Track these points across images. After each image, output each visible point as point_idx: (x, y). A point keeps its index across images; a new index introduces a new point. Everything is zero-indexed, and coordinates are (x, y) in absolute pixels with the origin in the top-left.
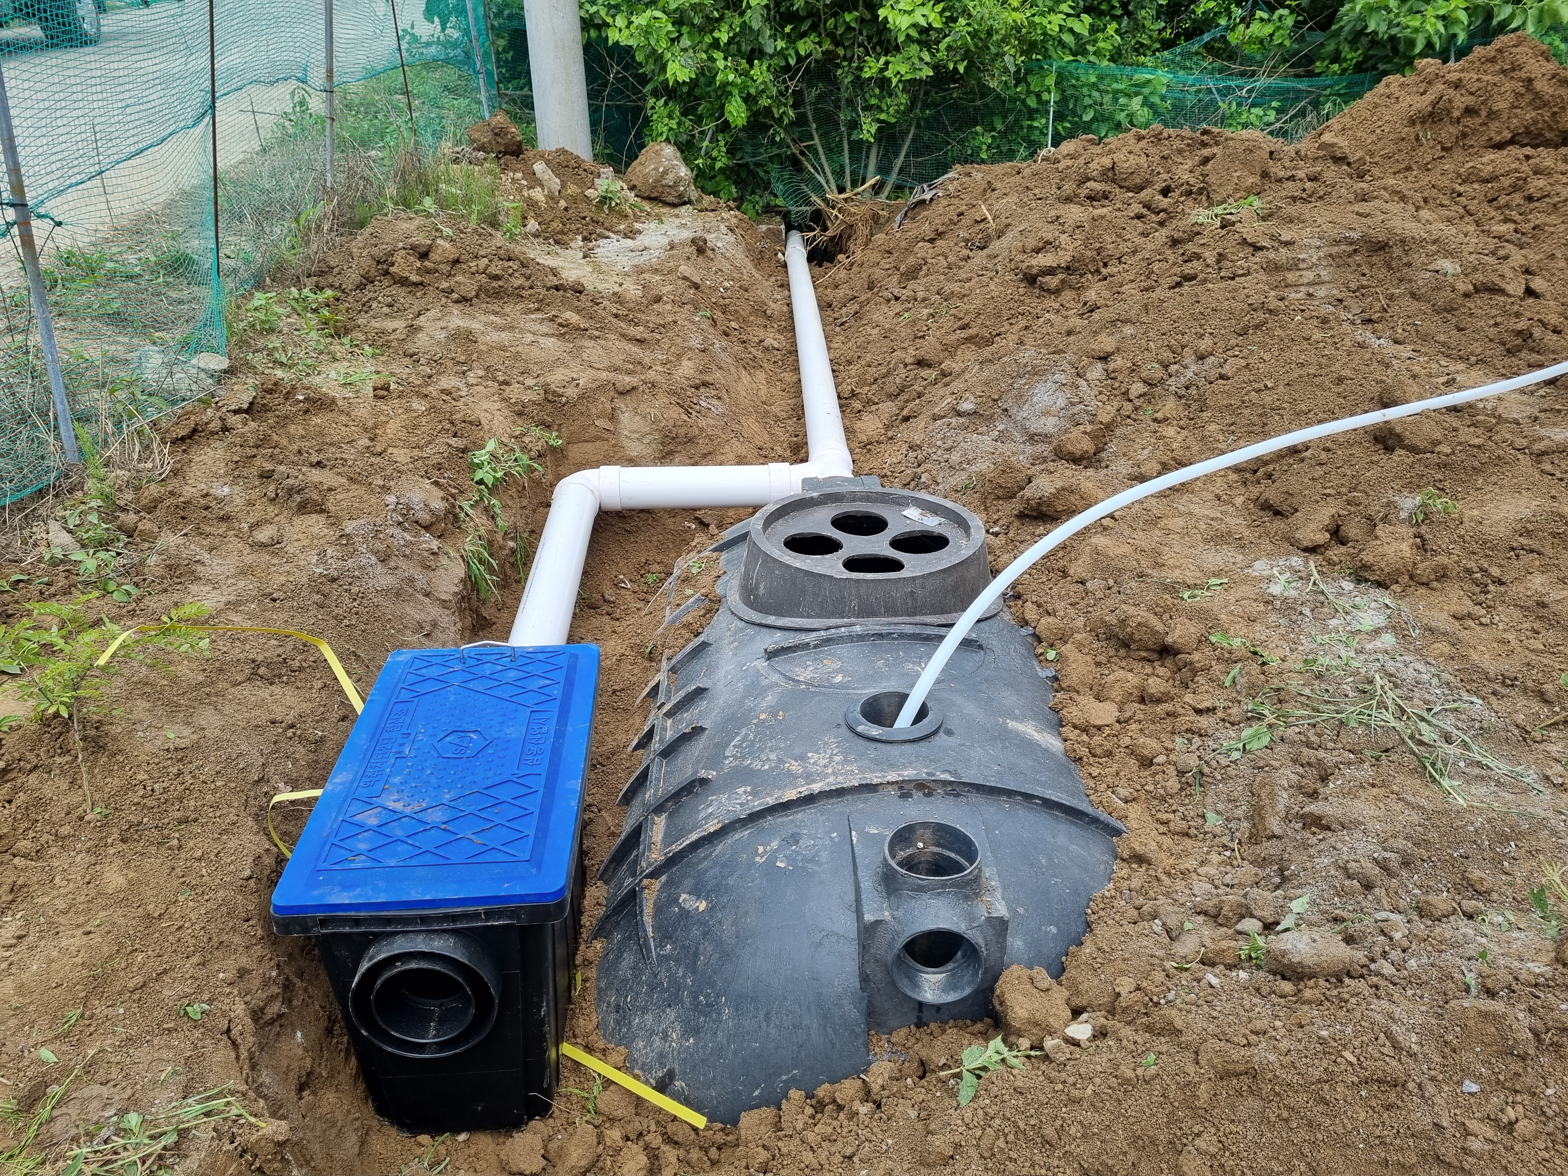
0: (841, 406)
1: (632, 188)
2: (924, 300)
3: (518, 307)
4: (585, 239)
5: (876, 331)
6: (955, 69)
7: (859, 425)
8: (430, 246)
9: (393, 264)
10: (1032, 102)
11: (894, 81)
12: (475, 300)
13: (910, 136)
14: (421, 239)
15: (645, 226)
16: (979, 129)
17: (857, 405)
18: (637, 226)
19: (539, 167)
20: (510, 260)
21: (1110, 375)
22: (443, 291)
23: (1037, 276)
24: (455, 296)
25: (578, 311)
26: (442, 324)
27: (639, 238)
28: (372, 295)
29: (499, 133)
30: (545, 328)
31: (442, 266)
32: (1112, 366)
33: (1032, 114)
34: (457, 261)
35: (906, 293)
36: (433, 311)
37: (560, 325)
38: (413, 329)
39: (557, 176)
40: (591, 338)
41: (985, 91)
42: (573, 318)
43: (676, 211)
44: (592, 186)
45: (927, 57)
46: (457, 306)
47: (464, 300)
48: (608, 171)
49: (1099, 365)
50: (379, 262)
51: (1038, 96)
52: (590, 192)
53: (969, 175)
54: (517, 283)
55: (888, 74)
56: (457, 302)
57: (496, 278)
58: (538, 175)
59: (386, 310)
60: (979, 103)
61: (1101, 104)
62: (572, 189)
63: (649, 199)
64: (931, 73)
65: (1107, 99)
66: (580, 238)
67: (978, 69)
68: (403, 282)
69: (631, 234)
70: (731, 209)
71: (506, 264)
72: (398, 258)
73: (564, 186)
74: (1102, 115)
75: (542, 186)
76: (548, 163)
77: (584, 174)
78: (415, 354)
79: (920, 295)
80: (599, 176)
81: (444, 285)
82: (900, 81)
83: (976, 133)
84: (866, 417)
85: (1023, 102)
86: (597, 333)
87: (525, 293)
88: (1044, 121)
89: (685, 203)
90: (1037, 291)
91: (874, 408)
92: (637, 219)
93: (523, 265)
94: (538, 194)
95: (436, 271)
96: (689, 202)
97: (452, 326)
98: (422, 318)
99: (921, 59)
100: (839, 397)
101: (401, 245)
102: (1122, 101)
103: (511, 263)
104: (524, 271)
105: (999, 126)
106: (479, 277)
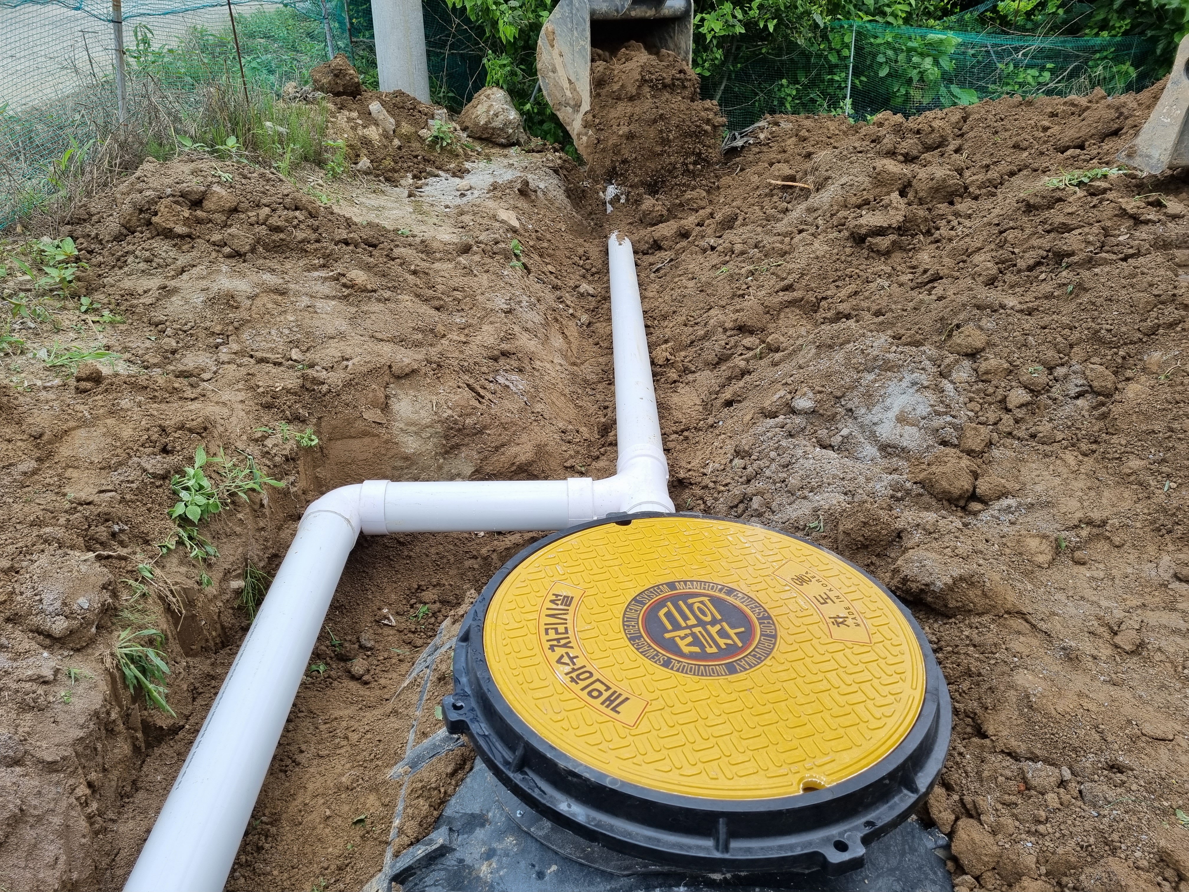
0: (654, 374)
1: (464, 129)
2: (743, 253)
3: (301, 263)
4: (414, 177)
5: (691, 284)
6: (766, 26)
7: (675, 399)
8: (204, 193)
9: (156, 214)
10: (833, 59)
11: (709, 37)
12: (249, 256)
13: (722, 88)
14: (194, 184)
15: (475, 165)
16: (784, 81)
17: (673, 375)
18: (468, 165)
19: (375, 107)
20: (297, 208)
21: (982, 377)
22: (214, 244)
23: (866, 235)
24: (227, 250)
25: (368, 268)
26: (204, 283)
27: (467, 177)
28: (131, 248)
29: (338, 74)
30: (326, 289)
31: (216, 216)
32: (983, 366)
33: (832, 69)
34: (235, 210)
35: (723, 244)
36: (198, 269)
37: (345, 285)
38: (166, 292)
39: (393, 116)
40: (379, 300)
41: (792, 46)
42: (359, 276)
43: (506, 151)
44: (426, 126)
45: (739, 14)
46: (228, 261)
47: (237, 255)
48: (442, 112)
49: (967, 363)
50: (141, 211)
51: (838, 52)
52: (423, 132)
53: (777, 124)
54: (300, 235)
55: (704, 30)
56: (229, 256)
57: (277, 229)
58: (374, 114)
59: (143, 266)
60: (785, 58)
61: (896, 61)
62: (406, 128)
63: (480, 139)
64: (743, 31)
65: (902, 57)
66: (410, 175)
67: (787, 27)
68: (168, 234)
69: (460, 173)
70: (556, 151)
71: (291, 214)
72: (162, 207)
73: (398, 125)
74: (896, 71)
75: (377, 125)
76: (383, 104)
77: (418, 115)
78: (161, 323)
79: (738, 248)
80: (433, 118)
81: (216, 237)
82: (714, 37)
83: (782, 85)
84: (682, 389)
85: (826, 57)
86: (387, 294)
87: (310, 247)
88: (843, 75)
89: (513, 144)
90: (865, 252)
91: (691, 377)
92: (468, 158)
93: (311, 215)
94: (373, 133)
95: (210, 221)
96: (517, 143)
97: (215, 288)
98: (185, 276)
99: (734, 17)
100: (653, 363)
101: (169, 191)
102: (915, 59)
103: (297, 213)
104: (311, 221)
105: (804, 80)
106: (257, 229)
